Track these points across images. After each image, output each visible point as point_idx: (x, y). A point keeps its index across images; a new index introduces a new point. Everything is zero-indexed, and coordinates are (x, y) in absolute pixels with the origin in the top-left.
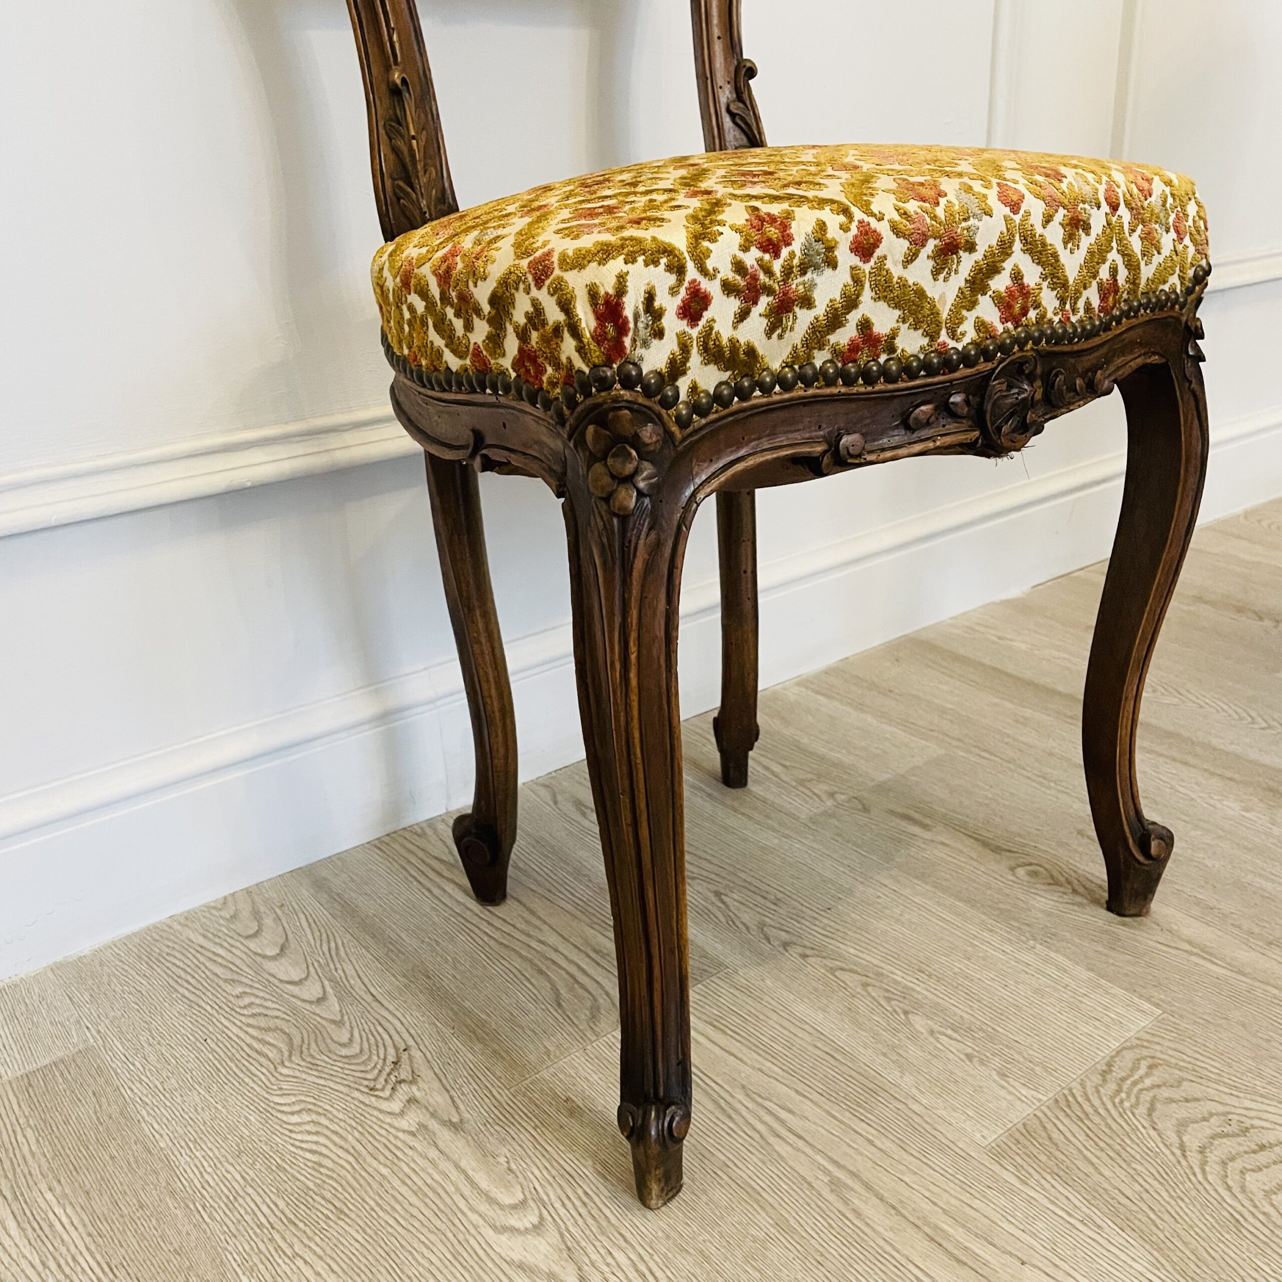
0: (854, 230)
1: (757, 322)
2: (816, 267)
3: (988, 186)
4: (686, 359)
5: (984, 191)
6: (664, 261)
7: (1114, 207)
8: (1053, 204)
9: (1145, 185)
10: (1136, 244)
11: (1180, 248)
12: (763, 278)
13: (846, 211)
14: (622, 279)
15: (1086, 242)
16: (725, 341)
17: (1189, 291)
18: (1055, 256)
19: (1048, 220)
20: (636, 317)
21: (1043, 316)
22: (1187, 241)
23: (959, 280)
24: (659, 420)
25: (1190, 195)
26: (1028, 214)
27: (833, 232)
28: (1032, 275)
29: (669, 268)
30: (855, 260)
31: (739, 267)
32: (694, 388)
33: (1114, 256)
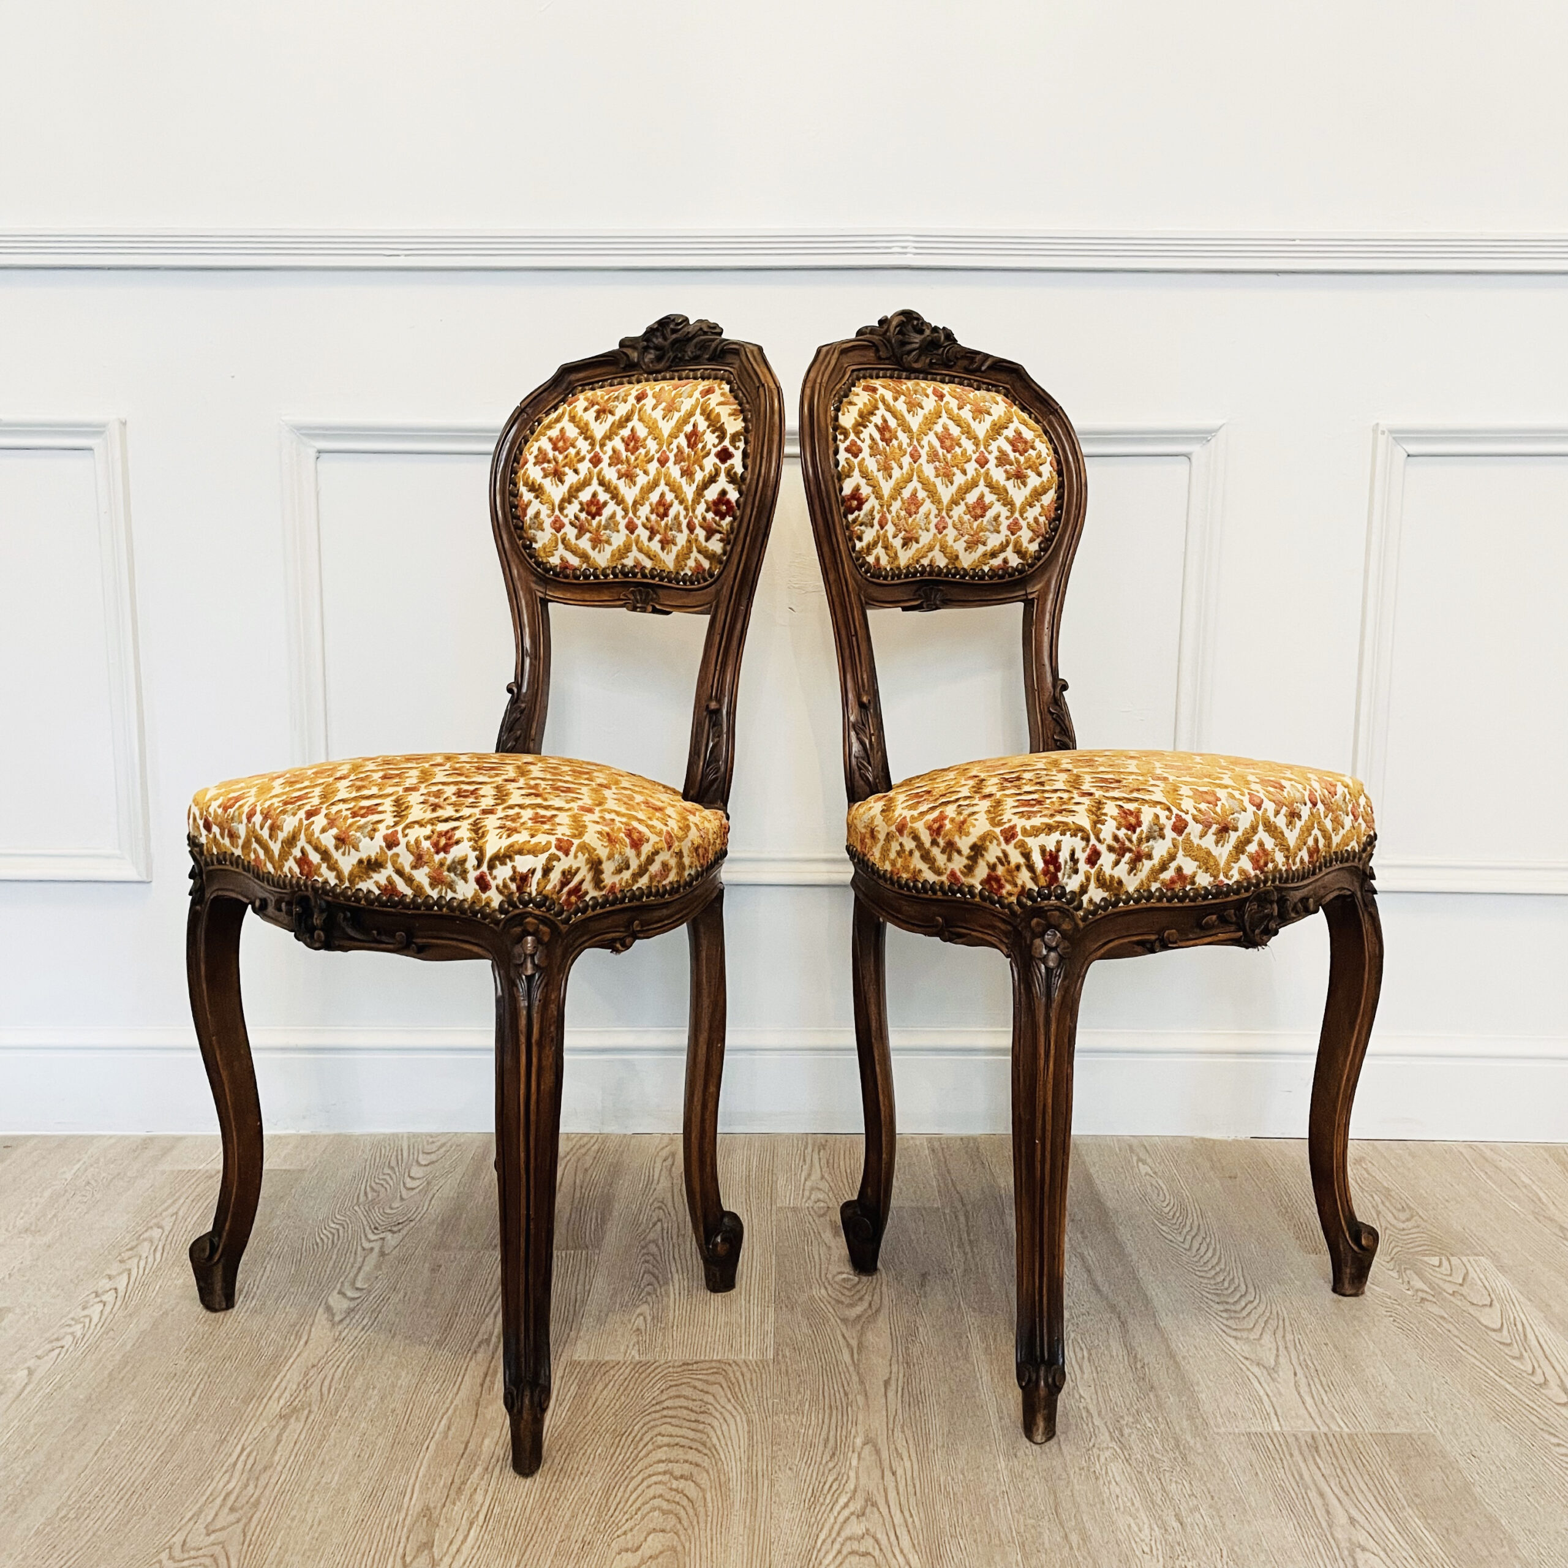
0: (1174, 819)
1: (1124, 866)
2: (1154, 838)
3: (1243, 794)
4: (1088, 886)
5: (1241, 797)
6: (1080, 834)
7: (1315, 804)
8: (1279, 804)
9: (1332, 789)
10: (1328, 824)
11: (1356, 824)
12: (1127, 843)
13: (1169, 809)
14: (1059, 842)
15: (1299, 824)
16: (1107, 876)
17: (1364, 850)
18: (1282, 833)
19: (1277, 813)
20: (1066, 862)
21: (1276, 867)
22: (1360, 820)
23: (1229, 846)
24: (1072, 918)
25: (1361, 792)
26: (1266, 810)
27: (1163, 820)
28: (1269, 843)
29: (1082, 839)
30: (1174, 835)
31: (1116, 838)
32: (1091, 901)
33: (1316, 832)
